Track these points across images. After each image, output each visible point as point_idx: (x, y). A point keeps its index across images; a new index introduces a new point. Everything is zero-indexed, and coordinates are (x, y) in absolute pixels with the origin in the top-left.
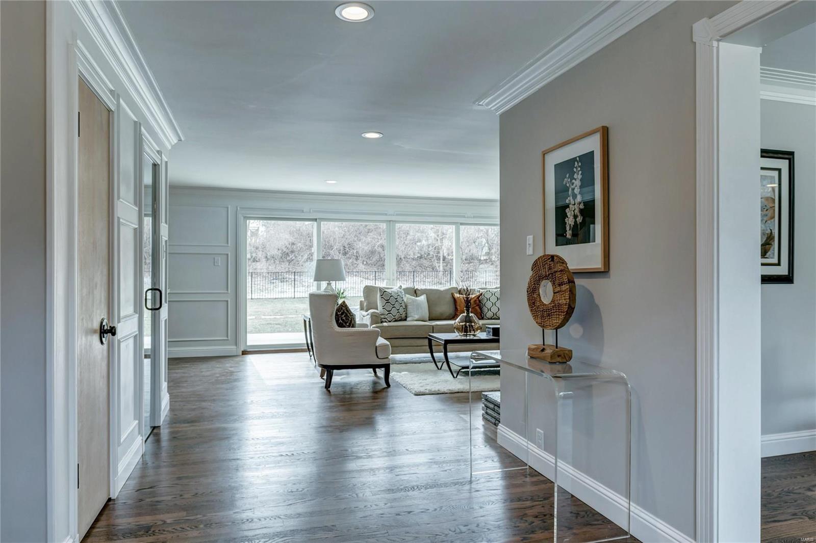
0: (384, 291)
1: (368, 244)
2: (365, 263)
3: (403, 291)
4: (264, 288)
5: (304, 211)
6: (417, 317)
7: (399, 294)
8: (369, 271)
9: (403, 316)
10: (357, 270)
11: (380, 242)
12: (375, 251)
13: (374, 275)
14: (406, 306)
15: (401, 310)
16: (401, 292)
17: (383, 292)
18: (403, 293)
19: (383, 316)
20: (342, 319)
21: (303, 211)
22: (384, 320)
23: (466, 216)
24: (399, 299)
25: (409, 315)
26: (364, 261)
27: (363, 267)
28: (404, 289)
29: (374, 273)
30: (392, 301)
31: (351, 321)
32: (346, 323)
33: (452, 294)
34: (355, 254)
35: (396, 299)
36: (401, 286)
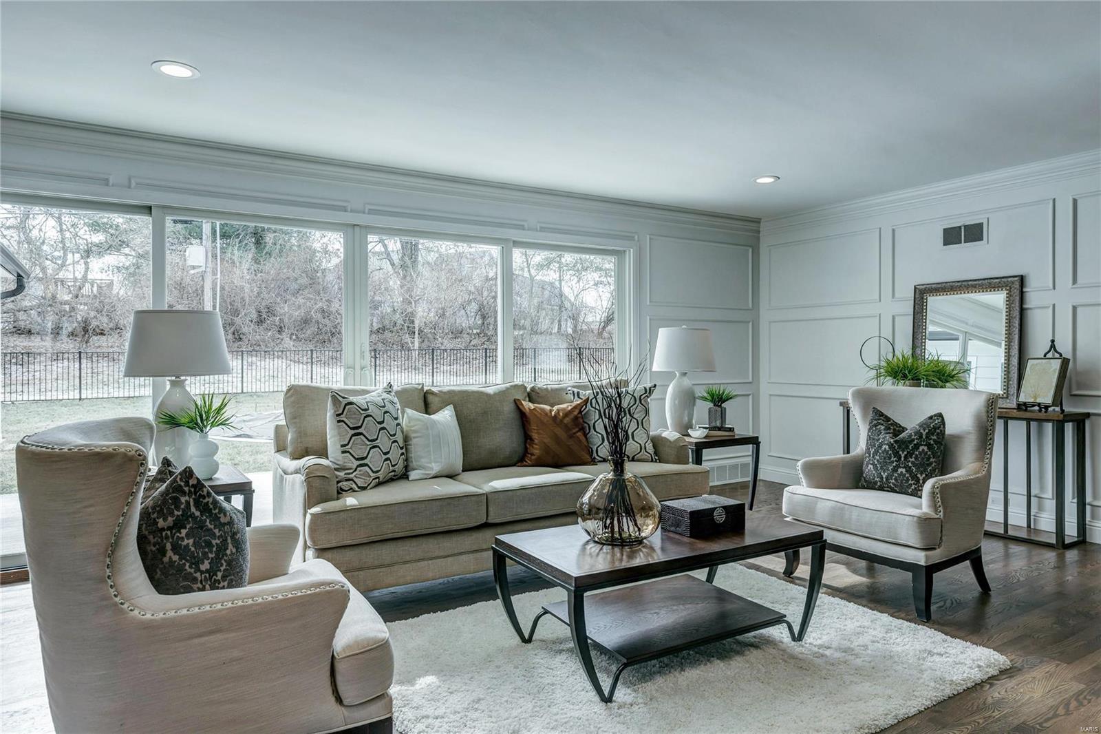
0: (344, 402)
1: (299, 307)
2: (294, 337)
3: (396, 400)
4: (111, 379)
5: (111, 182)
6: (436, 468)
7: (389, 407)
8: (300, 349)
9: (400, 467)
10: (281, 349)
11: (320, 304)
12: (311, 318)
13: (309, 356)
14: (406, 439)
15: (395, 454)
16: (392, 402)
17: (343, 406)
18: (398, 406)
19: (342, 474)
20: (176, 548)
21: (106, 182)
22: (344, 485)
23: (526, 226)
24: (390, 424)
25: (414, 464)
26: (292, 334)
27: (292, 343)
28: (398, 394)
29: (309, 352)
30: (370, 429)
31: (222, 548)
32: (196, 563)
33: (517, 403)
34: (278, 323)
35: (380, 423)
36: (390, 385)
